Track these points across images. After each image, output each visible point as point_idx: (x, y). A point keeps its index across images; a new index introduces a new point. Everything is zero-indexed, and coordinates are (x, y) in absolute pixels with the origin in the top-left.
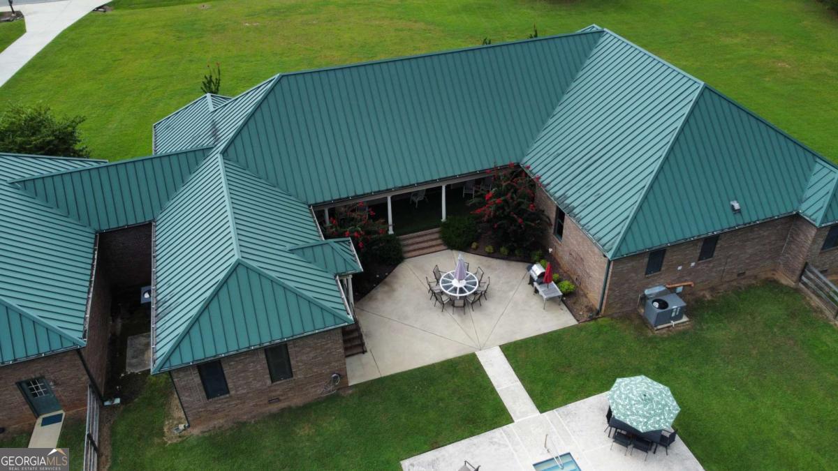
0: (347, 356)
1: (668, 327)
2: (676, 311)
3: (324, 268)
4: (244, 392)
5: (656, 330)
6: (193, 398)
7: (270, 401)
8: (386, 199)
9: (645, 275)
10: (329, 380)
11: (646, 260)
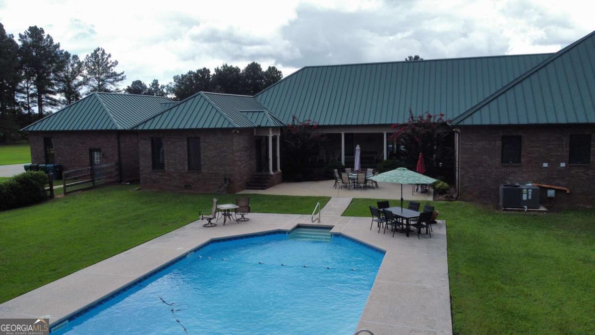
1: (519, 210)
2: (527, 193)
3: (254, 122)
4: (172, 170)
5: (504, 210)
6: (145, 164)
7: (185, 186)
8: (341, 134)
9: (502, 162)
10: (223, 182)
11: (499, 143)
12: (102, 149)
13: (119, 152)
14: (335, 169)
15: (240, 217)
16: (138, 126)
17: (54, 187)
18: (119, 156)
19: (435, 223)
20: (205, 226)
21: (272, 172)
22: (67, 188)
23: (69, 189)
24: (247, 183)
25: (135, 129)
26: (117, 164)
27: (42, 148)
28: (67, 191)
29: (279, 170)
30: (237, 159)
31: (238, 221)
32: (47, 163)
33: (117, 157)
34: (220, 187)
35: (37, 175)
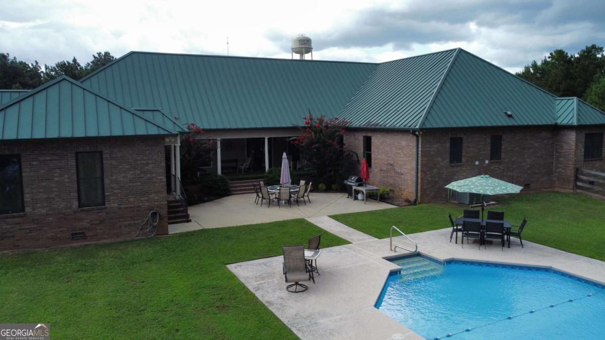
0: (170, 223)
4: (43, 211)
7: (73, 235)
9: (450, 163)
10: (148, 219)
11: (448, 145)
21: (178, 197)
34: (143, 228)
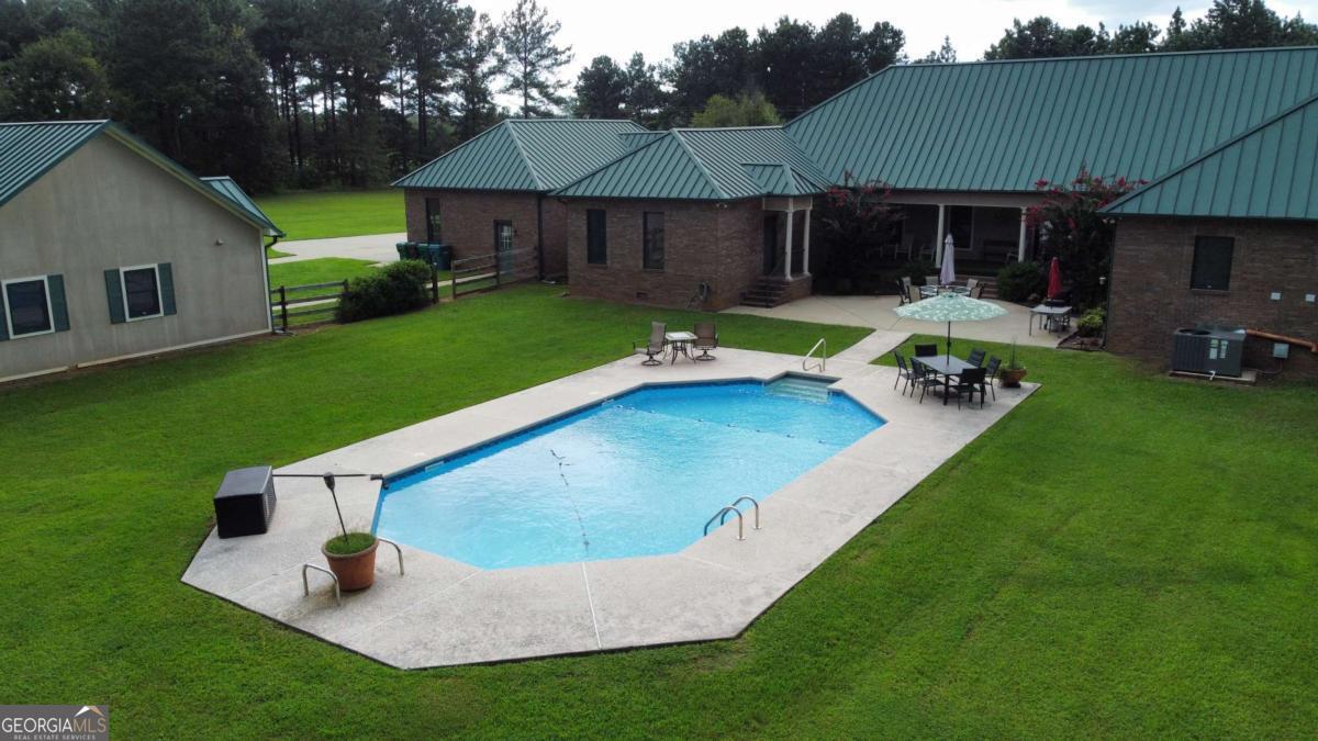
1: (1199, 377)
2: (1219, 348)
3: (762, 185)
4: (618, 266)
5: (1172, 375)
6: (577, 253)
7: (638, 294)
8: (937, 208)
9: (1192, 286)
10: (697, 291)
11: (1188, 250)
12: (515, 224)
13: (540, 228)
14: (905, 276)
15: (701, 353)
16: (566, 189)
17: (440, 284)
18: (540, 235)
19: (1019, 386)
20: (644, 364)
21: (789, 277)
22: (458, 288)
23: (459, 290)
24: (743, 294)
25: (562, 194)
26: (535, 248)
27: (424, 215)
28: (458, 292)
29: (806, 272)
30: (724, 252)
31: (699, 359)
32: (431, 240)
33: (536, 237)
34: (693, 300)
35: (414, 267)
